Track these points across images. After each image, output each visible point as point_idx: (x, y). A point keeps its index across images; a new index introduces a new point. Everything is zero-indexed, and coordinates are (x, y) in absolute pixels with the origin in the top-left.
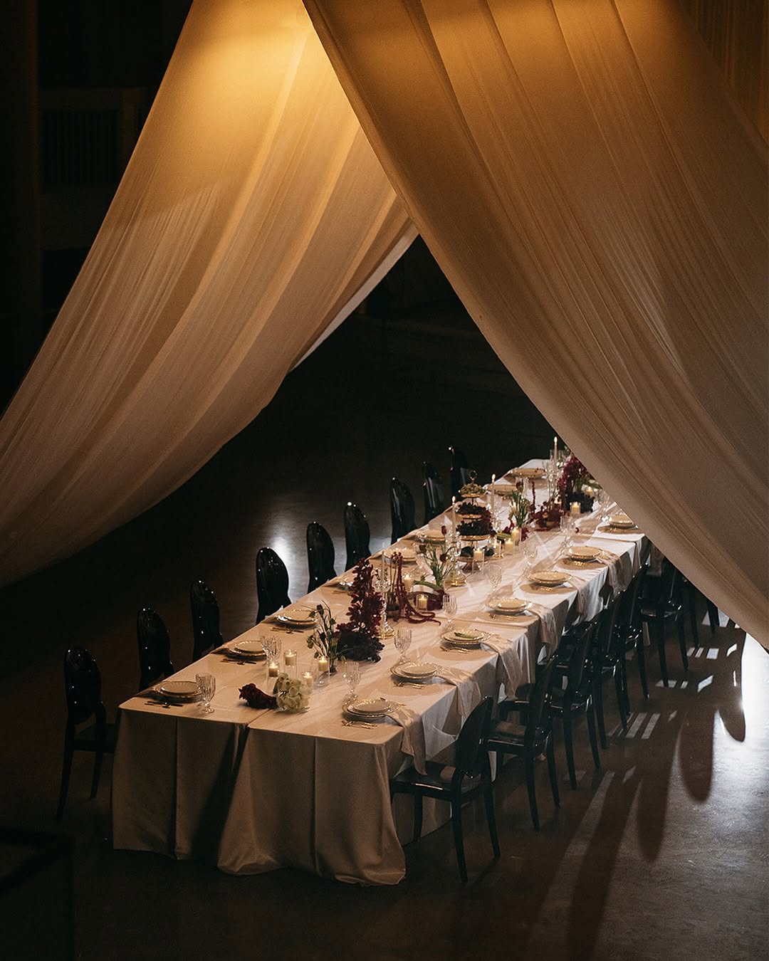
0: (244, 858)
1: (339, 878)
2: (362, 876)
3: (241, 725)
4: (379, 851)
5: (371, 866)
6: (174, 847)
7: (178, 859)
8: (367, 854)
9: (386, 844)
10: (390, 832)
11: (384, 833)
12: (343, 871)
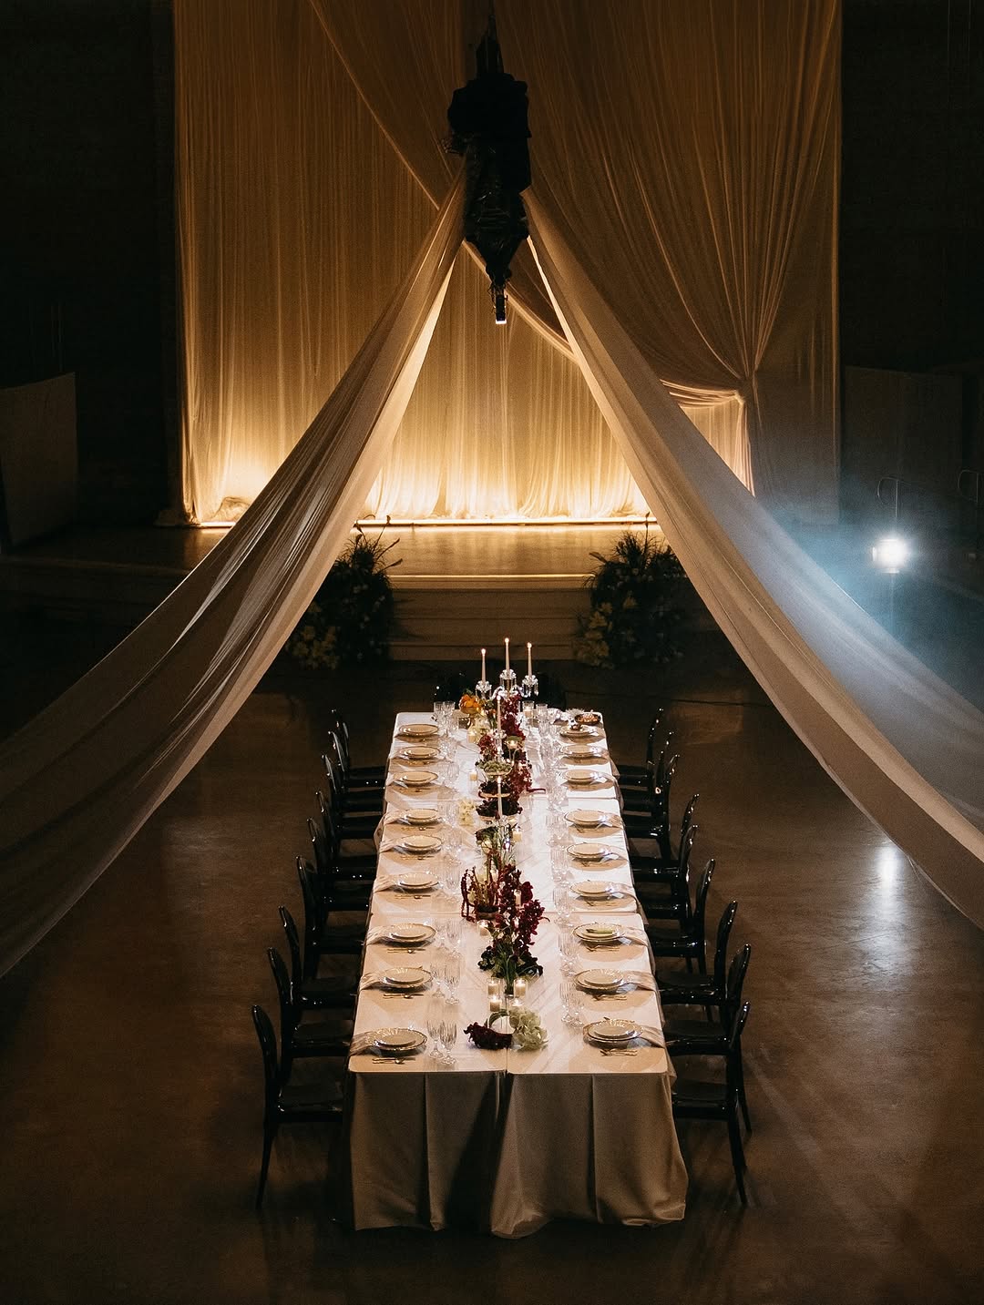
0: (515, 1218)
1: (626, 1222)
2: (651, 1217)
3: (501, 1073)
4: (667, 1187)
5: (660, 1204)
6: (429, 1218)
7: (436, 1229)
8: (656, 1193)
9: (674, 1177)
10: (678, 1165)
11: (674, 1168)
12: (630, 1214)
